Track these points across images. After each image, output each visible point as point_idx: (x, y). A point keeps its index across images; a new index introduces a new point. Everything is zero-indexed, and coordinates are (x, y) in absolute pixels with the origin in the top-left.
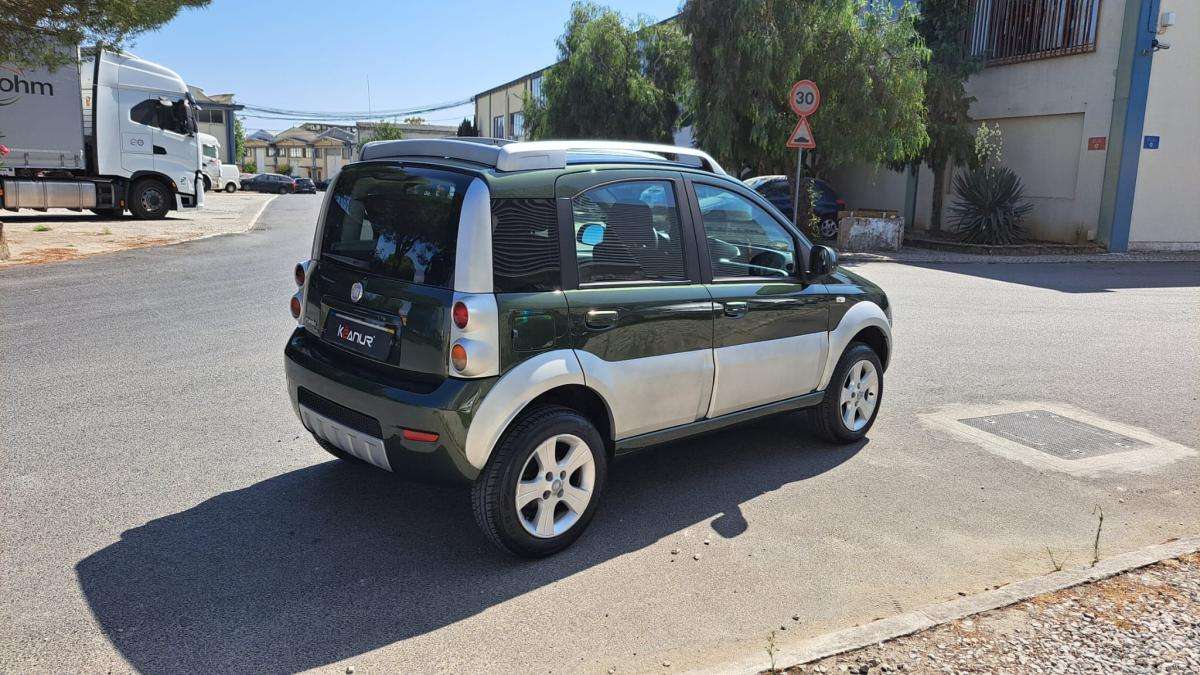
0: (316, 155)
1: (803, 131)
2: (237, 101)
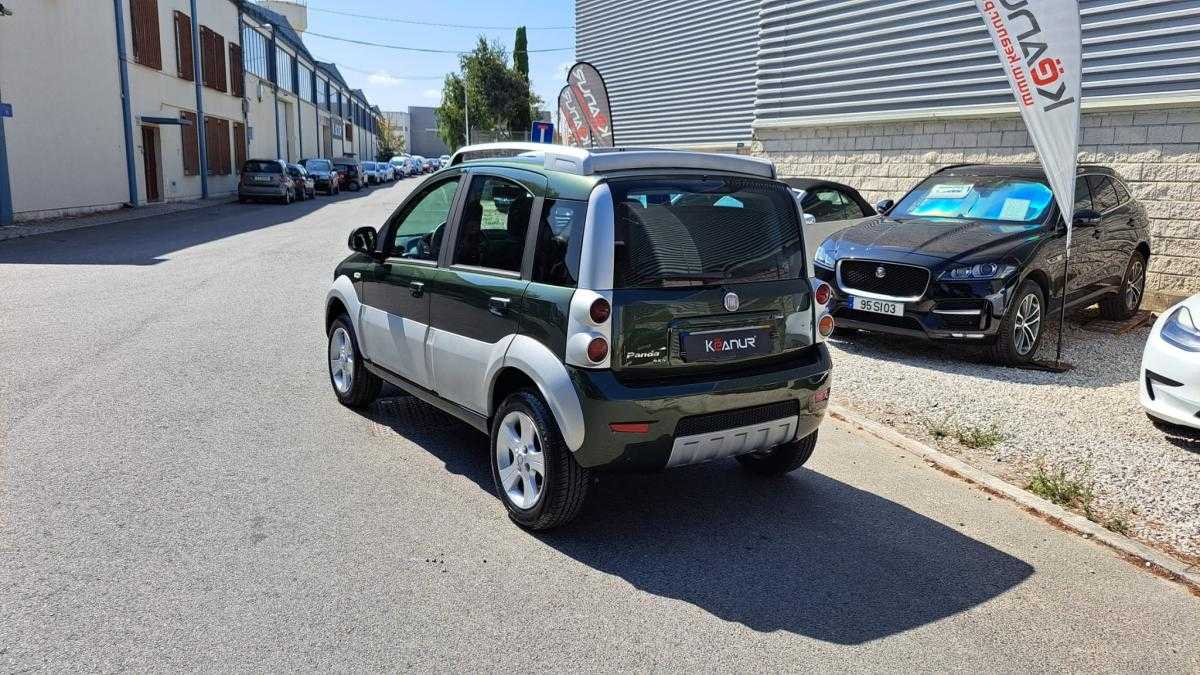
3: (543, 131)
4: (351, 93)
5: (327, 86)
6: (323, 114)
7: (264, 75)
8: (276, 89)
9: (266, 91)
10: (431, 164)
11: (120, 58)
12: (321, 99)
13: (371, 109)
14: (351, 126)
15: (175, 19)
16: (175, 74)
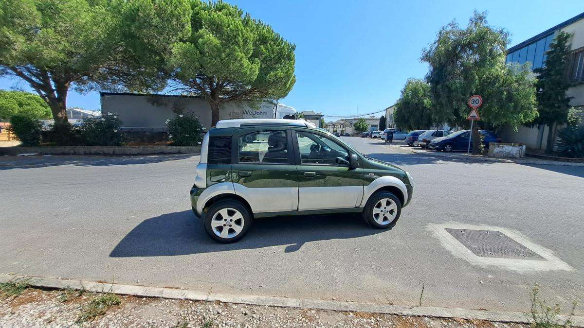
0: (343, 127)
1: (474, 113)
2: (322, 114)
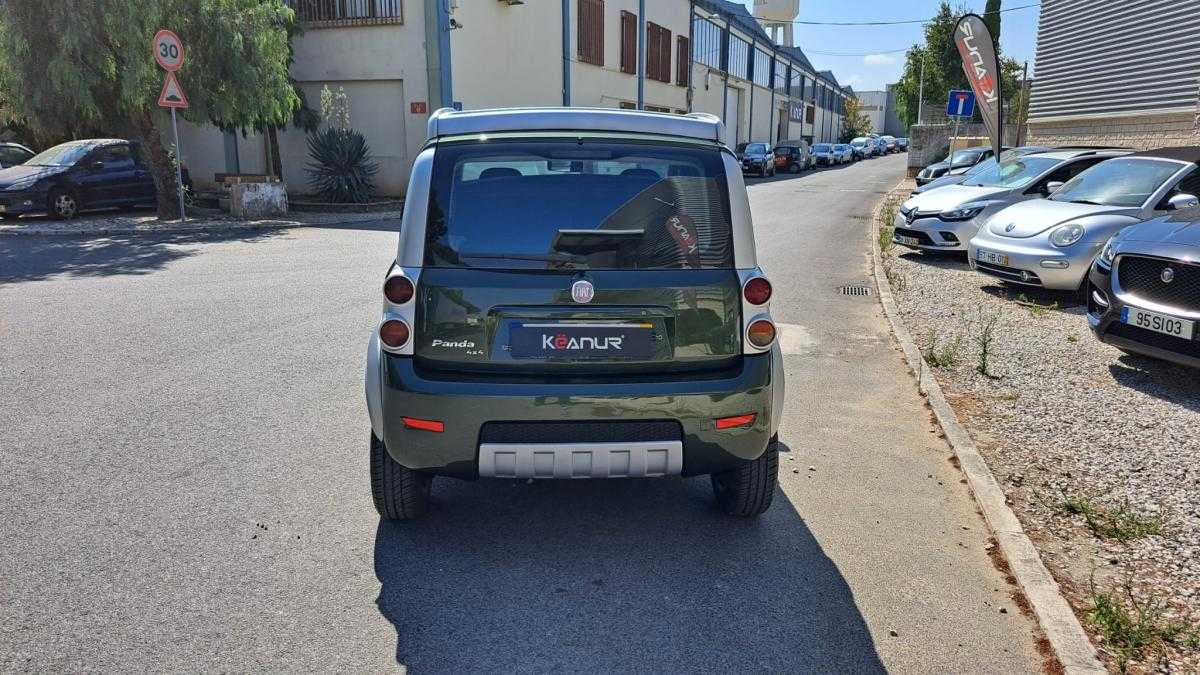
1: (172, 88)
3: (962, 101)
4: (817, 75)
5: (789, 70)
6: (780, 98)
7: (716, 65)
8: (727, 76)
9: (716, 81)
10: (897, 144)
11: (564, 58)
12: (780, 82)
13: (841, 90)
14: (813, 109)
15: (623, 18)
16: (618, 67)
